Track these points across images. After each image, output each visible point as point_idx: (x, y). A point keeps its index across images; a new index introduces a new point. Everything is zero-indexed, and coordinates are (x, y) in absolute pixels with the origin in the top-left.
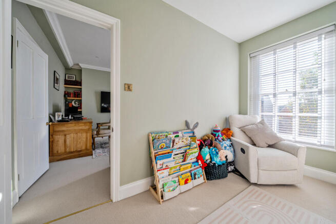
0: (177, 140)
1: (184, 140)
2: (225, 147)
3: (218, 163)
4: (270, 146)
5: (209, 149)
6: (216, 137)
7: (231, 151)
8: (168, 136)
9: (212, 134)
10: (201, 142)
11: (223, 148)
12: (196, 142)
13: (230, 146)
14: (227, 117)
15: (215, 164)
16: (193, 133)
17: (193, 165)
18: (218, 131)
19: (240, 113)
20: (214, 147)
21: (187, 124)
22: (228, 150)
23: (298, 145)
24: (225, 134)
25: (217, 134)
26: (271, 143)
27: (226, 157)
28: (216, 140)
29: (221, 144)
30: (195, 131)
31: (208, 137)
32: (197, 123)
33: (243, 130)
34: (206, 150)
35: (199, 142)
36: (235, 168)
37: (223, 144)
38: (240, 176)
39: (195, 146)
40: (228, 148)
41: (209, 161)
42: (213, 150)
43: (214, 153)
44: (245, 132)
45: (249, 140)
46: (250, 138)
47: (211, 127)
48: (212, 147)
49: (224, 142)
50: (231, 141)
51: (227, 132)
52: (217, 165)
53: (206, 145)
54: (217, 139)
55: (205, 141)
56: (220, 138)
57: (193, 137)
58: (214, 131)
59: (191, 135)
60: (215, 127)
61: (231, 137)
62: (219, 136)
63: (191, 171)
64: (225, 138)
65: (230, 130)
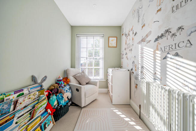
0: (21, 100)
1: (31, 96)
2: (67, 91)
3: (64, 104)
4: (87, 84)
5: (56, 96)
6: (60, 85)
7: (70, 92)
8: (5, 99)
9: (56, 83)
10: (49, 93)
11: (65, 92)
12: (44, 94)
13: (69, 89)
14: (65, 70)
15: (61, 106)
16: (41, 86)
17: (42, 117)
18: (60, 81)
19: (71, 67)
20: (60, 93)
21: (34, 79)
22: (68, 92)
23: (97, 81)
24: (65, 82)
25: (60, 83)
26: (87, 82)
27: (68, 97)
28: (59, 87)
29: (64, 89)
30: (43, 84)
31: (54, 87)
32: (46, 77)
33: (75, 77)
34: (54, 98)
35: (47, 93)
36: (72, 102)
37: (65, 89)
38: (75, 106)
39: (44, 98)
40: (68, 90)
41: (57, 106)
42: (60, 96)
43: (61, 97)
44: (76, 78)
45: (78, 82)
46: (78, 81)
47: (55, 78)
48: (58, 94)
49: (65, 87)
50: (69, 86)
51: (66, 80)
52: (63, 106)
53: (53, 94)
54: (61, 86)
55: (51, 90)
56: (62, 85)
57: (41, 90)
58: (58, 81)
59: (39, 88)
60: (59, 78)
61: (69, 83)
62: (62, 84)
63: (40, 123)
64: (65, 84)
65: (67, 78)
